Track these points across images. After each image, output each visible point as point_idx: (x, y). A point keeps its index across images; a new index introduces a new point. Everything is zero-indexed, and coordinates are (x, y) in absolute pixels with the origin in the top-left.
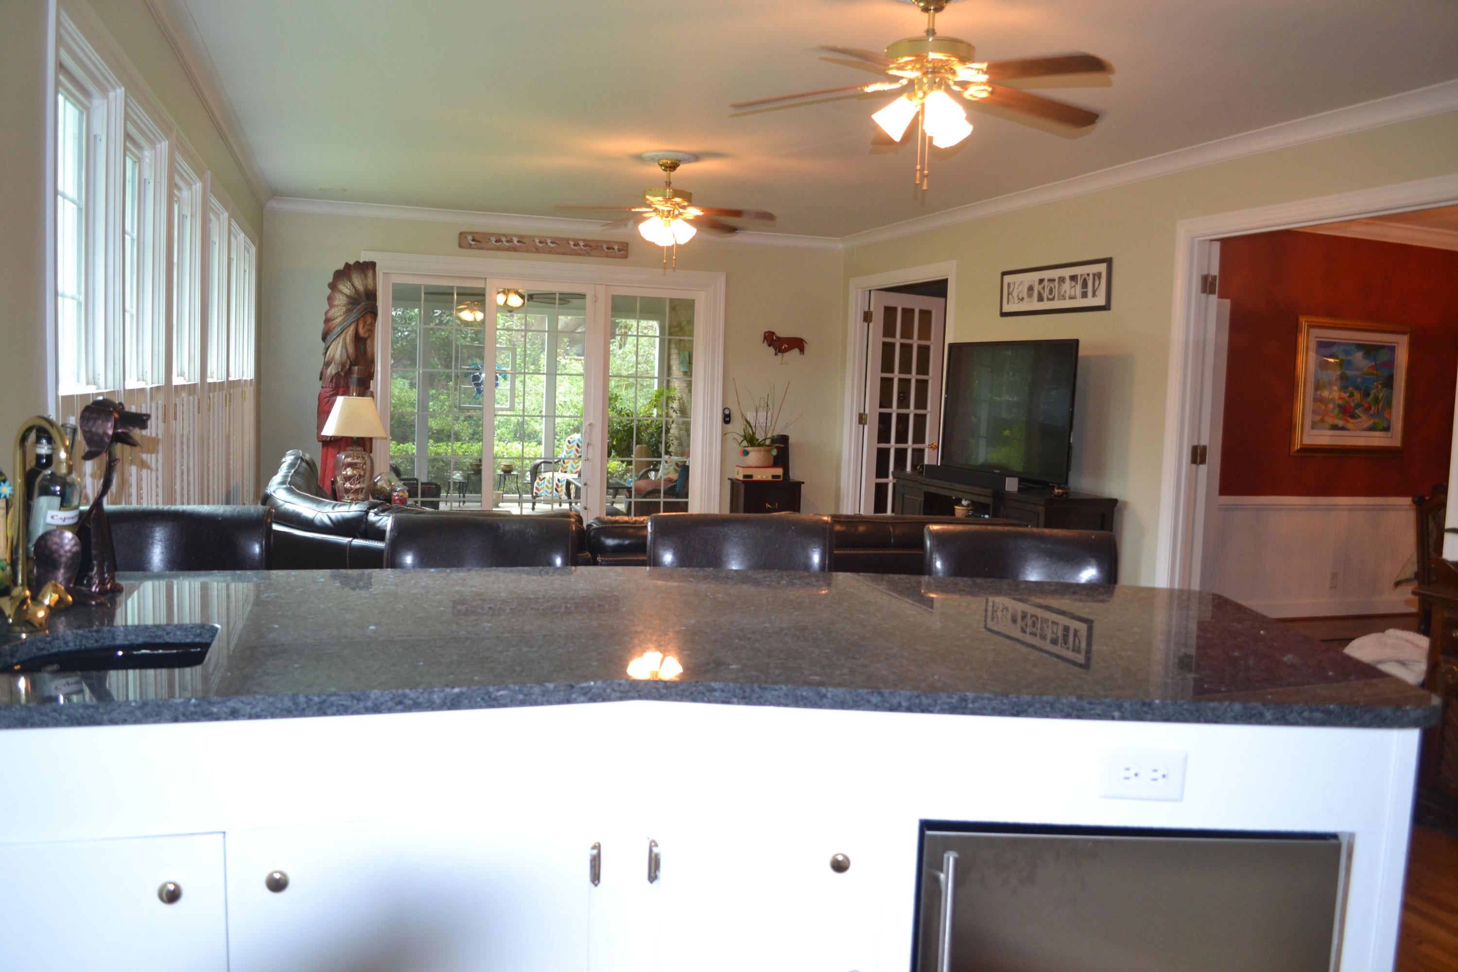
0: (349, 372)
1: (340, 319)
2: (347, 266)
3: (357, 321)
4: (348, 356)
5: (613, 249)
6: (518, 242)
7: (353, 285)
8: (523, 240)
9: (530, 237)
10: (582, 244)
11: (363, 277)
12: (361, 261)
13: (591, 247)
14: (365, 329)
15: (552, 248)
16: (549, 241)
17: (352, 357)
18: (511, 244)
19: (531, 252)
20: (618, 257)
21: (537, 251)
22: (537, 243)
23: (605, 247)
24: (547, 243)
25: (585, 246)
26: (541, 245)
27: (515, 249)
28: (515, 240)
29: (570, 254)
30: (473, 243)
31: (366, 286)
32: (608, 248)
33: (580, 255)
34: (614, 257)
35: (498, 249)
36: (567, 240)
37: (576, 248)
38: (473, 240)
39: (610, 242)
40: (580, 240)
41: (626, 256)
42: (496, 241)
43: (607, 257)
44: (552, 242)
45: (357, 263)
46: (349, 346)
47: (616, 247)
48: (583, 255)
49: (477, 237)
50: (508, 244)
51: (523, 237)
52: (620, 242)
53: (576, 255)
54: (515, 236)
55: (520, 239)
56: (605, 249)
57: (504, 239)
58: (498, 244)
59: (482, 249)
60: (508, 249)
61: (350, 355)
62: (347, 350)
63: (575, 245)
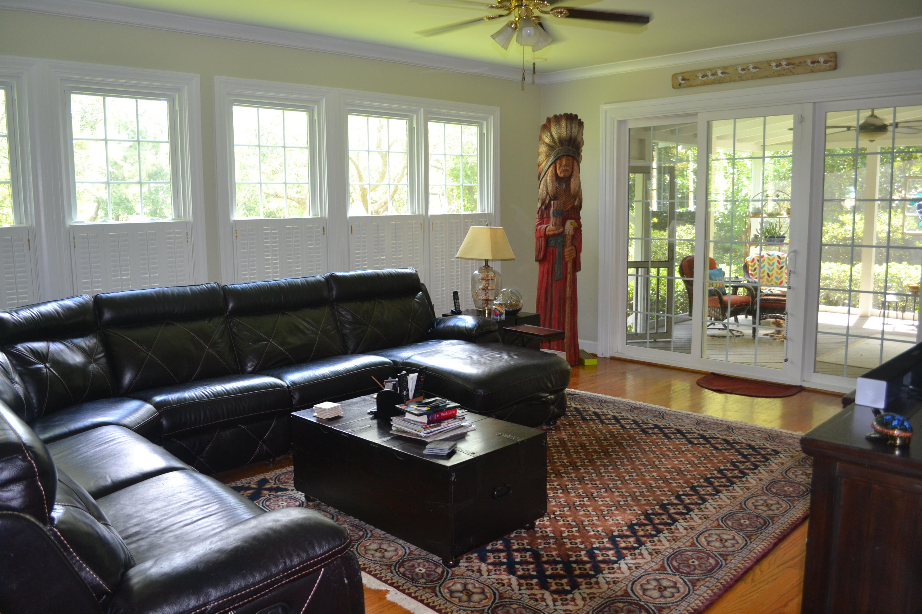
0: (548, 207)
1: (544, 163)
2: (549, 120)
3: (554, 163)
4: (547, 193)
5: (819, 62)
6: (722, 73)
7: (552, 135)
8: (727, 71)
9: (732, 66)
10: (784, 63)
11: (558, 127)
12: (558, 114)
13: (794, 64)
14: (561, 170)
15: (754, 73)
16: (751, 67)
17: (551, 193)
18: (715, 77)
19: (735, 81)
20: (825, 70)
21: (741, 79)
22: (740, 71)
23: (809, 62)
24: (749, 70)
25: (788, 64)
26: (743, 72)
27: (720, 81)
28: (719, 72)
29: (773, 77)
30: (683, 82)
31: (560, 134)
32: (813, 63)
33: (783, 75)
34: (819, 71)
35: (704, 84)
36: (769, 63)
37: (778, 68)
38: (683, 79)
39: (814, 55)
40: (782, 59)
41: (835, 68)
42: (703, 77)
43: (812, 72)
44: (754, 68)
45: (555, 116)
46: (549, 185)
47: (822, 60)
48: (786, 75)
49: (686, 76)
50: (713, 77)
51: (726, 68)
52: (826, 54)
53: (779, 76)
54: (719, 68)
55: (724, 71)
56: (809, 64)
57: (709, 73)
58: (704, 79)
59: (690, 86)
60: (713, 83)
61: (549, 192)
62: (547, 188)
63: (777, 66)
